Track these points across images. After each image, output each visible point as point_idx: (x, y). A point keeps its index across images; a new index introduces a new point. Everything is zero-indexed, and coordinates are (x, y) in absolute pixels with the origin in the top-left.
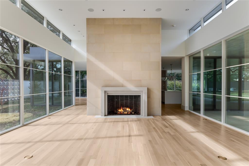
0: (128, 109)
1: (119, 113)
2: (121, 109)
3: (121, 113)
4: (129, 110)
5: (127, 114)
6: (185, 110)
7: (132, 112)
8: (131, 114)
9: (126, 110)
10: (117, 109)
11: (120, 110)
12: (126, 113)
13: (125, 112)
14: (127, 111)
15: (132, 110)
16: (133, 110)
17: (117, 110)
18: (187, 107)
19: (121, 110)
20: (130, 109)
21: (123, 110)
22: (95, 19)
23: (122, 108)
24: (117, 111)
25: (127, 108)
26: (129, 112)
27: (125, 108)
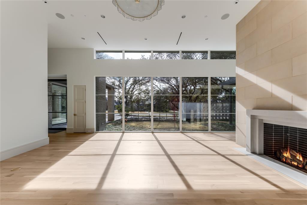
0: (300, 157)
1: (284, 160)
2: (287, 151)
3: (287, 162)
4: (301, 159)
5: (297, 167)
8: (303, 169)
9: (296, 157)
10: (282, 151)
11: (287, 153)
12: (296, 164)
14: (297, 159)
17: (281, 153)
19: (287, 155)
20: (302, 156)
21: (291, 155)
23: (289, 151)
24: (280, 155)
25: (297, 153)
26: (300, 165)
27: (294, 153)
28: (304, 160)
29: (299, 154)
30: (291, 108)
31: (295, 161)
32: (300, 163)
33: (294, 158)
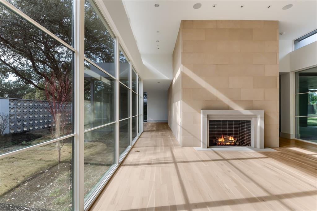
0: (231, 138)
1: (219, 144)
2: (221, 137)
3: (221, 144)
4: (233, 139)
5: (230, 145)
6: (291, 139)
7: (237, 142)
8: (235, 145)
9: (228, 139)
10: (217, 138)
11: (221, 139)
12: (229, 143)
13: (227, 142)
14: (230, 140)
15: (236, 139)
16: (238, 139)
18: (292, 134)
19: (222, 140)
20: (233, 137)
21: (225, 139)
22: (193, 21)
23: (223, 137)
24: (216, 141)
25: (229, 136)
26: (232, 143)
27: (227, 137)
28: (234, 139)
29: (231, 136)
30: (228, 108)
31: (228, 142)
32: (232, 142)
33: (227, 140)
